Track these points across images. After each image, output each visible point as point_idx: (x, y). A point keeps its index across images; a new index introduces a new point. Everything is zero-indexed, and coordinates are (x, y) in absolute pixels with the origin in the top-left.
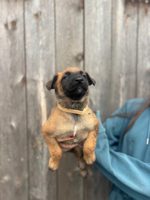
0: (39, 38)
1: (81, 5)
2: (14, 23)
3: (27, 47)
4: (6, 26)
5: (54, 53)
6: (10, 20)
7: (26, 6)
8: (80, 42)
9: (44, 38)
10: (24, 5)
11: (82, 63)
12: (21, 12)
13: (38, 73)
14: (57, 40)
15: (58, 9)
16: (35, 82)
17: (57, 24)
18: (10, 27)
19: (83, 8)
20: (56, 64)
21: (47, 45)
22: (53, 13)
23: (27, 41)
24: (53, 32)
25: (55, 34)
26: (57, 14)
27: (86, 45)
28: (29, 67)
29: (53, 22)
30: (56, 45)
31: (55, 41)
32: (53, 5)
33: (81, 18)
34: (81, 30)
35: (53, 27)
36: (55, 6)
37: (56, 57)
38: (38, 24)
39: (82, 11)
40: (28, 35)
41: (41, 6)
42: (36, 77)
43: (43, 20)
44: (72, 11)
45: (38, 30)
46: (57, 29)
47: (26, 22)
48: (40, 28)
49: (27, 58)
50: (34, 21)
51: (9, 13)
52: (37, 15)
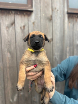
1: (51, 18)
2: (24, 26)
4: (21, 28)
6: (23, 25)
7: (29, 19)
8: (51, 34)
11: (52, 42)
12: (27, 22)
15: (42, 20)
17: (42, 27)
19: (52, 19)
26: (42, 22)
27: (54, 35)
29: (40, 26)
32: (40, 18)
33: (51, 23)
34: (51, 29)
35: (40, 28)
36: (41, 19)
38: (34, 27)
39: (51, 21)
41: (35, 19)
43: (36, 25)
44: (47, 21)
46: (42, 29)
47: (29, 26)
48: (35, 28)
50: (32, 25)
51: (22, 22)
52: (33, 23)
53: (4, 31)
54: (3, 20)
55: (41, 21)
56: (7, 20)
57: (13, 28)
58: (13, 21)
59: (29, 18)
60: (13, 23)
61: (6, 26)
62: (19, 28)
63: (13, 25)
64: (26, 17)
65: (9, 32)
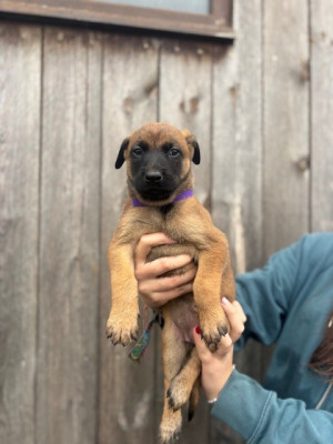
0: (235, 128)
1: (305, 73)
2: (195, 101)
3: (215, 144)
4: (182, 106)
5: (260, 156)
6: (189, 94)
7: (216, 72)
8: (303, 138)
9: (244, 128)
10: (212, 71)
11: (306, 174)
12: (208, 84)
13: (232, 191)
14: (266, 133)
15: (268, 80)
16: (227, 207)
17: (267, 106)
18: (188, 107)
19: (309, 79)
20: (263, 175)
21: (249, 141)
22: (259, 87)
23: (217, 133)
24: (259, 119)
25: (263, 122)
26: (267, 88)
27: (314, 143)
28: (217, 180)
29: (259, 102)
30: (263, 143)
31: (263, 135)
32: (259, 72)
33: (306, 94)
34: (305, 117)
35: (259, 111)
36: (263, 74)
37: (263, 162)
38: (234, 105)
39: (307, 84)
40: (218, 122)
41: (241, 74)
42: (229, 198)
43: (244, 97)
44: (290, 84)
45: (234, 115)
46: (267, 113)
47: (216, 101)
48: (238, 111)
49: (215, 164)
50: (228, 99)
51: (186, 84)
52: (233, 90)
53: (115, 113)
54: (113, 71)
55: (263, 83)
56: (132, 70)
57: (150, 104)
58: (155, 77)
59: (216, 68)
60: (152, 88)
61: (125, 96)
62: (175, 106)
63: (153, 95)
64: (206, 66)
65: (135, 119)
